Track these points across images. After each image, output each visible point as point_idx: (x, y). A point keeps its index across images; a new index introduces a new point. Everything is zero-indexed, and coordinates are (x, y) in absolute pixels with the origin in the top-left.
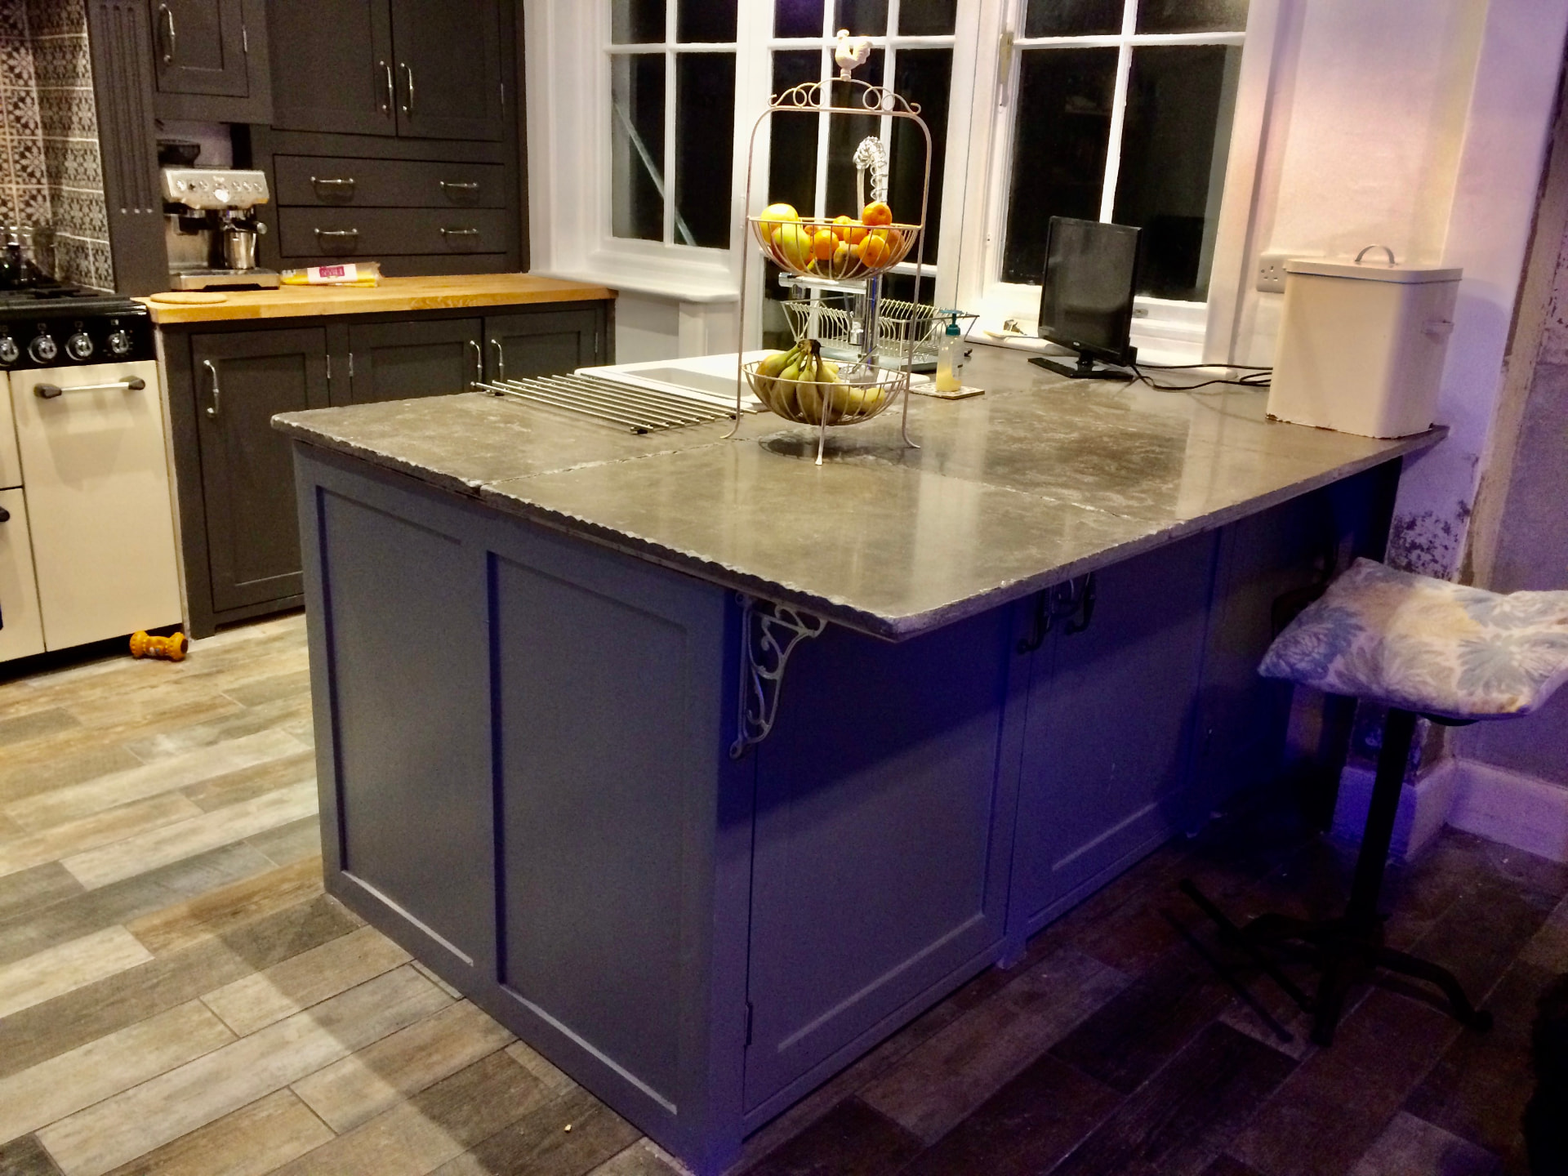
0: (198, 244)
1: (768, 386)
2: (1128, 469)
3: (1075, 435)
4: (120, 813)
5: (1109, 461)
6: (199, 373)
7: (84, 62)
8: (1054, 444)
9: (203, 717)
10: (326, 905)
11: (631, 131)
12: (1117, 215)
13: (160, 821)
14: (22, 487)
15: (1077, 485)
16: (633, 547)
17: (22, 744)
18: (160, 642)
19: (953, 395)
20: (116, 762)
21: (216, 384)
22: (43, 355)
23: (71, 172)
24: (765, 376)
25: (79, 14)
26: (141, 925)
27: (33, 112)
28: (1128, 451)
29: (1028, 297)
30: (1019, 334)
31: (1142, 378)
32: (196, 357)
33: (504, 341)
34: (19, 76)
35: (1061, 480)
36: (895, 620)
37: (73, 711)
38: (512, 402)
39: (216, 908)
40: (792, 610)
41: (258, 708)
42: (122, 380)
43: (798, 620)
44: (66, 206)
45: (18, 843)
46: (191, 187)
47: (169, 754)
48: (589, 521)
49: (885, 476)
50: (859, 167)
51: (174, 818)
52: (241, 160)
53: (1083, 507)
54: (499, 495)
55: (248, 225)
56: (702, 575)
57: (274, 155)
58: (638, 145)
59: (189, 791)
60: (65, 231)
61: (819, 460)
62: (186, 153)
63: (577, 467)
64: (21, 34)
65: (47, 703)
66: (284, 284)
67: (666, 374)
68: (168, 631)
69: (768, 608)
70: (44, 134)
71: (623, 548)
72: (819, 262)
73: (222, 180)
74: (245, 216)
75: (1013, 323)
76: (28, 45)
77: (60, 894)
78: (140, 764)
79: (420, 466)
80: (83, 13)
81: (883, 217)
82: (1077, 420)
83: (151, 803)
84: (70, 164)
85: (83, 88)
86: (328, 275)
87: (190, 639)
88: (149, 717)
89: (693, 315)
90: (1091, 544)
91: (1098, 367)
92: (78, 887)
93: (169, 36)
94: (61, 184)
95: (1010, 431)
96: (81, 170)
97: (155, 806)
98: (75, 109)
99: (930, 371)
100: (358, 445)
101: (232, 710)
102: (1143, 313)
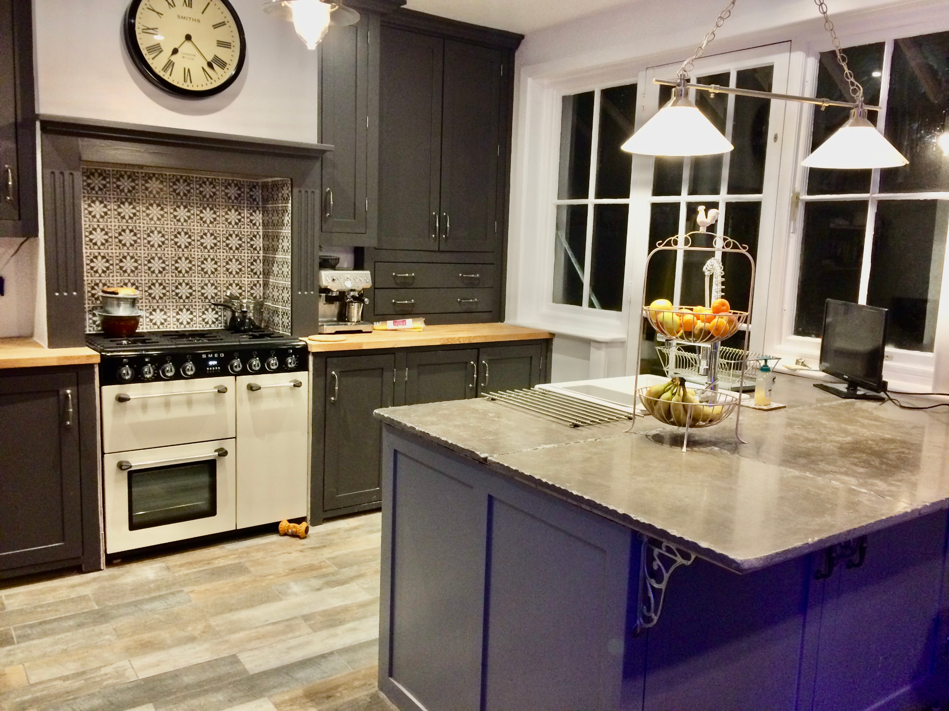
0: (334, 308)
1: (653, 403)
2: (887, 464)
3: (849, 439)
4: (270, 628)
5: (873, 458)
6: (329, 378)
7: (288, 218)
8: (835, 444)
9: (315, 573)
10: (378, 697)
11: (566, 245)
12: (870, 299)
13: (290, 635)
14: (235, 438)
15: (854, 474)
16: (576, 500)
17: (221, 582)
18: (294, 527)
19: (765, 408)
20: (268, 597)
21: (337, 385)
22: (254, 368)
23: (276, 272)
24: (652, 398)
25: (288, 194)
26: (278, 698)
27: (259, 243)
28: (886, 452)
29: (812, 345)
30: (806, 368)
31: (891, 400)
32: (328, 369)
33: (490, 362)
34: (255, 224)
35: (843, 470)
36: (741, 561)
37: (247, 564)
38: (501, 405)
39: (317, 693)
40: (673, 547)
41: (344, 570)
42: (290, 382)
43: (677, 554)
44: (271, 290)
45: (216, 641)
46: (334, 280)
47: (296, 594)
48: (550, 483)
49: (726, 461)
50: (706, 274)
51: (297, 633)
52: (358, 265)
53: (859, 489)
54: (498, 463)
55: (359, 299)
56: (617, 520)
57: (375, 262)
58: (570, 253)
59: (306, 618)
60: (269, 302)
61: (684, 449)
62: (333, 262)
63: (540, 448)
64: (258, 204)
65: (235, 559)
66: (374, 330)
67: (588, 390)
68: (299, 521)
69: (659, 545)
70: (263, 253)
71: (569, 500)
72: (685, 332)
73: (349, 276)
74: (358, 294)
75: (803, 361)
76: (260, 209)
77: (236, 675)
78: (281, 600)
79: (454, 443)
80: (290, 194)
81: (724, 308)
82: (850, 428)
83: (285, 623)
84: (275, 268)
85: (285, 231)
86: (397, 325)
87: (309, 526)
88: (286, 571)
89: (599, 349)
90: (868, 516)
91: (861, 392)
92: (245, 671)
93: (330, 204)
94: (269, 278)
95: (806, 434)
96: (280, 272)
97: (288, 626)
98: (280, 241)
99: (750, 391)
100: (420, 429)
101: (330, 570)
102: (891, 358)
